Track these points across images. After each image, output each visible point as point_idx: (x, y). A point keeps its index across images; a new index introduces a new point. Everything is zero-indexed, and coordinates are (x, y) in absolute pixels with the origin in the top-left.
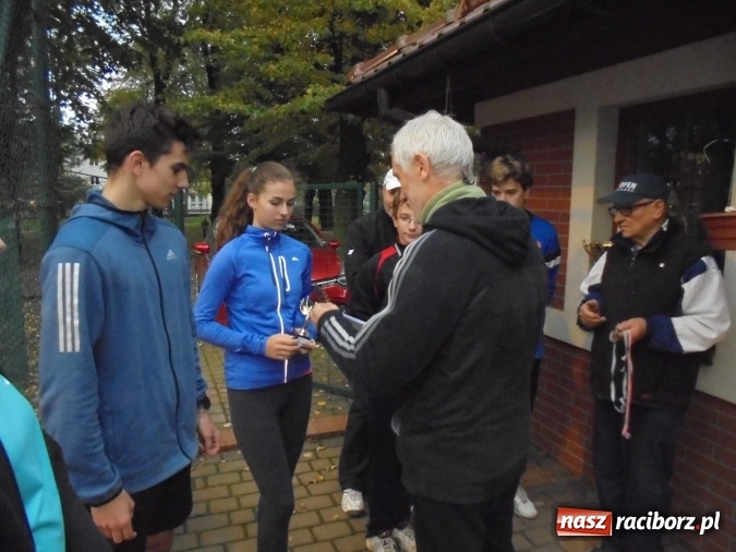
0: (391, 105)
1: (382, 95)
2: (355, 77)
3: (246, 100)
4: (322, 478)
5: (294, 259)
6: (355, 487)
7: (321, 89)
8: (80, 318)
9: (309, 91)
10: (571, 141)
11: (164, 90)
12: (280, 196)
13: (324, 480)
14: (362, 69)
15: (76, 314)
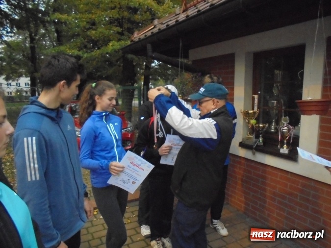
0: (153, 51)
1: (149, 47)
2: (135, 38)
3: (80, 49)
4: (129, 221)
5: (116, 124)
6: (146, 224)
7: (116, 43)
8: (38, 164)
9: (111, 44)
10: (233, 67)
11: (35, 42)
12: (113, 96)
13: (131, 222)
14: (138, 34)
15: (36, 162)
